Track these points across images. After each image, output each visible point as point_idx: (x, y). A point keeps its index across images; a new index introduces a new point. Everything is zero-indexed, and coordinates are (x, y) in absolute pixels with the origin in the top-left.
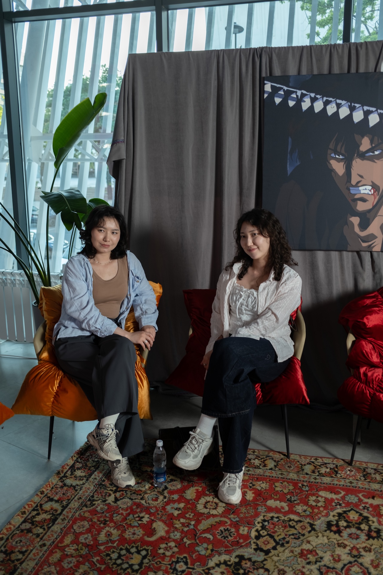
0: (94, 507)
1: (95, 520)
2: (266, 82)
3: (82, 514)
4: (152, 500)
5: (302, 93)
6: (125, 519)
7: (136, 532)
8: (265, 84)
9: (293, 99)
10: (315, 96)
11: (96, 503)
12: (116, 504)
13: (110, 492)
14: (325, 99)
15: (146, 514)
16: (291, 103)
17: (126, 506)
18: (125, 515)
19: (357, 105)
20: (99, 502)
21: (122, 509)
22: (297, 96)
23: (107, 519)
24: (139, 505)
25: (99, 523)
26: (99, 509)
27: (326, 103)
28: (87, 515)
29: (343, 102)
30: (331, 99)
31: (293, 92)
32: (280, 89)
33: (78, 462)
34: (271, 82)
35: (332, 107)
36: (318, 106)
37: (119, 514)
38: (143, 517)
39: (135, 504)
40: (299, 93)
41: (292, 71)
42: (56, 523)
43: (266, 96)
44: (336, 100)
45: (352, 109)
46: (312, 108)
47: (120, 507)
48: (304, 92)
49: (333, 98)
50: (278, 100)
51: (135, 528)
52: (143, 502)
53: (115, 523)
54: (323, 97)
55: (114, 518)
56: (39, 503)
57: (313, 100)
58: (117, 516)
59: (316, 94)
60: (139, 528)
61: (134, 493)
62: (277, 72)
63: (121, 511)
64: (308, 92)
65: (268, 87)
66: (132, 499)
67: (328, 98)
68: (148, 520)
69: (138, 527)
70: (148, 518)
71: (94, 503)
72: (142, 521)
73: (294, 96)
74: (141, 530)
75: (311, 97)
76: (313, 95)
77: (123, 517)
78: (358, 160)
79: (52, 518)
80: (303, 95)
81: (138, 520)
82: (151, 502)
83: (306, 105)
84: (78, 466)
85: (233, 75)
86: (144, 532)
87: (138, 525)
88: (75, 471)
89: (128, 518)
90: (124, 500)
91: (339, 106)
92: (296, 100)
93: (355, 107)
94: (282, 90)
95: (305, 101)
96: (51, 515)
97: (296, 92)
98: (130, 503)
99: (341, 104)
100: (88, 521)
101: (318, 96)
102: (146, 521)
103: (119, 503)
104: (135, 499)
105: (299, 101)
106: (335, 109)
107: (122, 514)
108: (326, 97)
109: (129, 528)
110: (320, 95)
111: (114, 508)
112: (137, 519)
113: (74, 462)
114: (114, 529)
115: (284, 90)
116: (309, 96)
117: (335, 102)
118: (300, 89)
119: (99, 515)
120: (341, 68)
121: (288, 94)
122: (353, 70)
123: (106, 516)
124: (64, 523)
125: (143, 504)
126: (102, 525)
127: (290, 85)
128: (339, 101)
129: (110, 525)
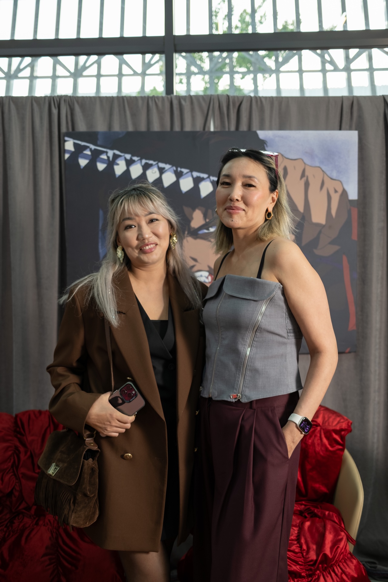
2: (66, 138)
5: (114, 154)
8: (65, 141)
9: (103, 161)
10: (131, 159)
14: (144, 161)
16: (101, 167)
19: (185, 171)
22: (108, 157)
27: (146, 167)
29: (167, 166)
30: (151, 162)
31: (102, 152)
32: (86, 148)
34: (74, 139)
35: (154, 172)
36: (136, 171)
40: (111, 153)
41: (101, 127)
43: (67, 156)
45: (179, 175)
46: (127, 173)
48: (117, 152)
49: (154, 161)
50: (83, 162)
54: (141, 160)
57: (129, 163)
59: (133, 155)
62: (82, 127)
65: (69, 145)
67: (147, 161)
73: (104, 157)
75: (126, 160)
76: (128, 156)
78: (190, 239)
80: (116, 157)
83: (120, 169)
85: (23, 129)
91: (162, 171)
92: (107, 162)
93: (181, 173)
94: (88, 149)
95: (118, 164)
97: (107, 152)
99: (164, 168)
101: (135, 158)
105: (111, 164)
106: (157, 175)
108: (146, 159)
110: (138, 156)
115: (91, 150)
116: (123, 158)
117: (156, 166)
118: (112, 149)
120: (162, 124)
121: (96, 155)
122: (177, 128)
127: (99, 143)
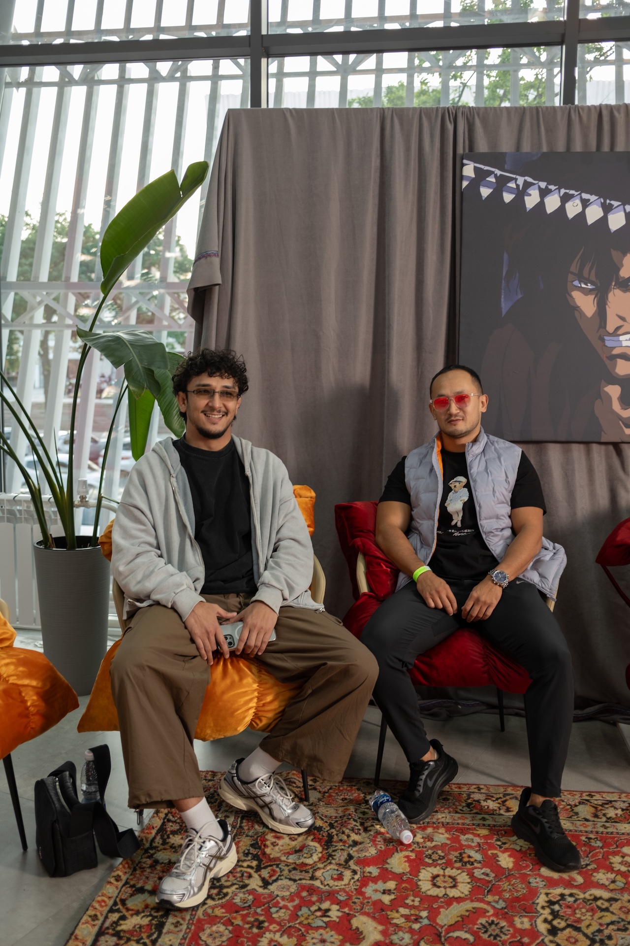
0: (227, 898)
1: (238, 921)
2: (465, 161)
3: (210, 911)
4: (332, 878)
5: (525, 181)
6: (294, 916)
7: (326, 936)
8: (463, 165)
9: (510, 191)
10: (546, 187)
11: (229, 890)
12: (266, 891)
13: (249, 870)
14: (563, 191)
15: (332, 904)
16: (508, 197)
17: (288, 893)
18: (292, 909)
19: (615, 203)
20: (234, 888)
21: (283, 898)
22: (518, 186)
23: (262, 918)
24: (312, 890)
25: (247, 926)
26: (237, 900)
27: (565, 199)
28: (219, 912)
29: (593, 198)
30: (572, 192)
31: (510, 179)
32: (490, 173)
33: (169, 821)
34: (475, 162)
35: (575, 204)
36: (552, 203)
37: (281, 908)
38: (328, 910)
39: (303, 888)
40: (521, 180)
41: (506, 146)
42: (165, 931)
43: (465, 184)
44: (580, 194)
45: (607, 209)
46: (541, 205)
47: (277, 896)
48: (529, 179)
49: (576, 191)
50: (485, 192)
51: (321, 931)
52: (317, 883)
53: (279, 924)
54: (559, 189)
55: (274, 916)
56: (117, 897)
57: (544, 193)
58: (277, 911)
59: (549, 184)
60: (328, 929)
61: (294, 869)
62: (482, 146)
63: (282, 903)
64: (535, 180)
65: (469, 170)
66: (295, 881)
67: (567, 191)
68: (340, 914)
69: (326, 928)
70: (338, 910)
71: (225, 891)
72: (329, 916)
73: (512, 185)
74: (333, 933)
75: (540, 189)
76: (543, 185)
77: (290, 912)
78: (618, 292)
79: (154, 922)
80: (527, 185)
81: (322, 916)
82: (331, 883)
83: (532, 200)
84: (172, 828)
85: (408, 149)
86: (341, 937)
87: (324, 925)
88: (168, 837)
89: (300, 913)
90: (280, 882)
91: (585, 203)
92: (516, 191)
93: (611, 205)
94: (493, 175)
95: (530, 195)
96: (150, 918)
97: (516, 180)
98: (294, 888)
99: (589, 200)
100: (224, 924)
101: (552, 187)
102: (338, 917)
103: (272, 888)
104: (300, 879)
105: (521, 194)
106: (579, 209)
107: (285, 907)
108: (565, 189)
109: (310, 932)
110: (555, 186)
111: (264, 898)
112: (319, 914)
113: (162, 821)
114: (281, 936)
115: (496, 176)
116: (537, 186)
117: (579, 196)
118: (522, 175)
119: (245, 912)
120: (586, 143)
121: (502, 182)
122: (606, 148)
123: (256, 913)
124: (181, 931)
125: (319, 888)
126: (255, 930)
127: (506, 167)
128: (585, 196)
129: (271, 927)
